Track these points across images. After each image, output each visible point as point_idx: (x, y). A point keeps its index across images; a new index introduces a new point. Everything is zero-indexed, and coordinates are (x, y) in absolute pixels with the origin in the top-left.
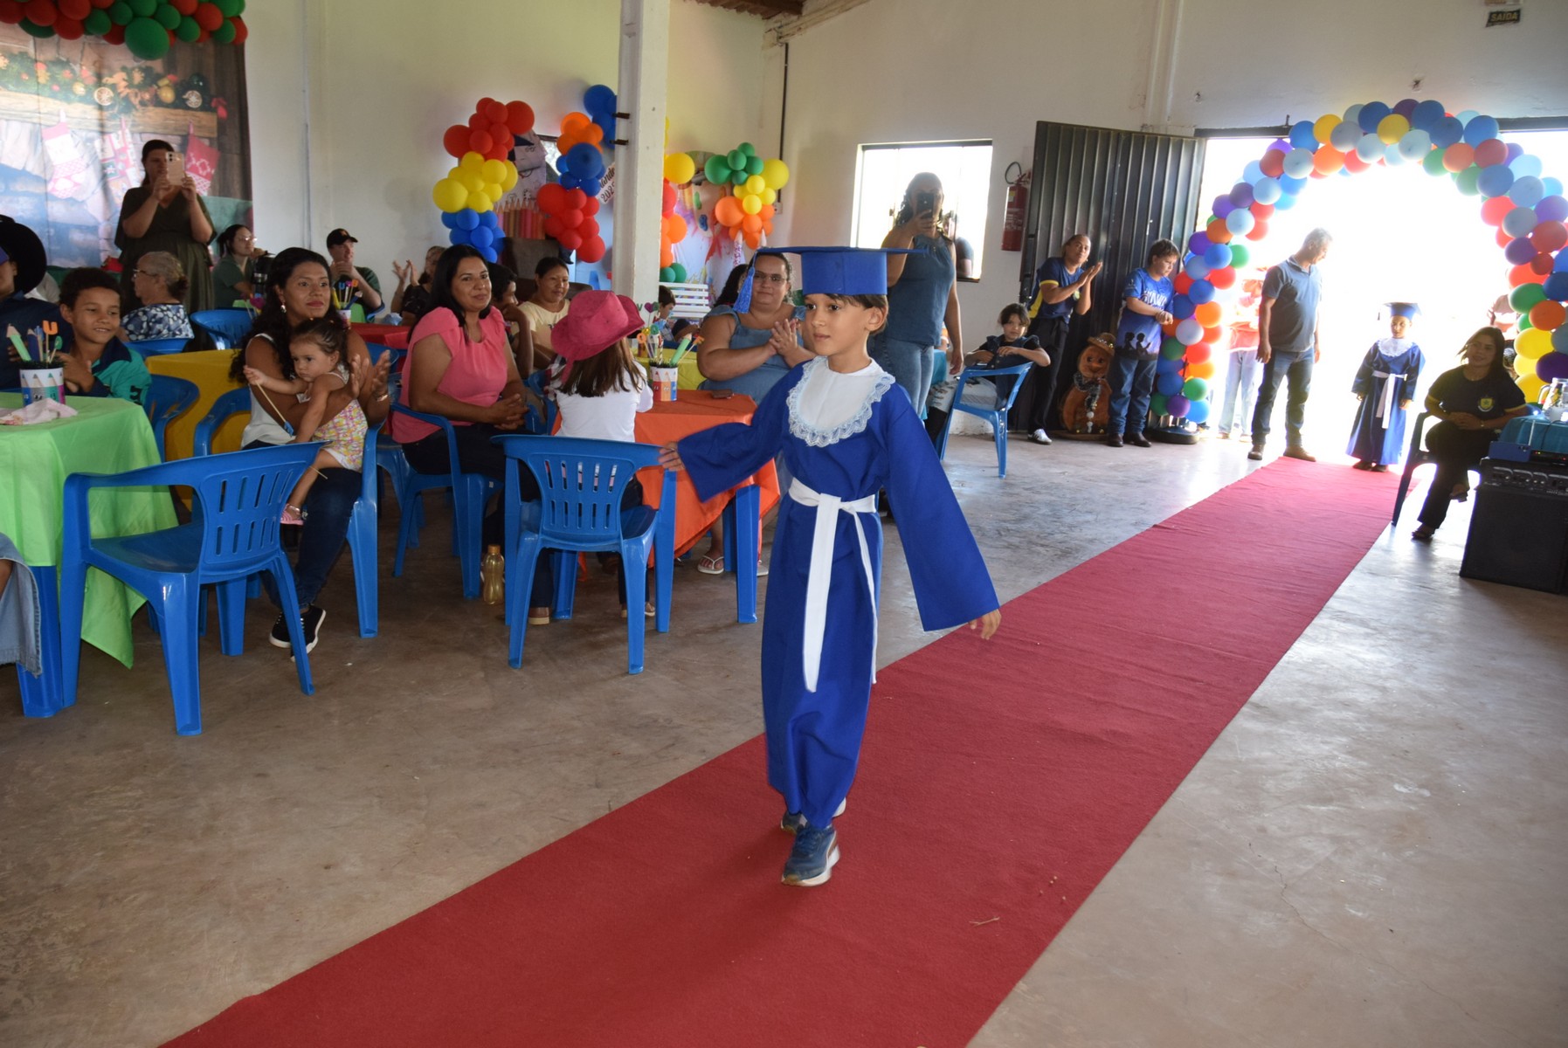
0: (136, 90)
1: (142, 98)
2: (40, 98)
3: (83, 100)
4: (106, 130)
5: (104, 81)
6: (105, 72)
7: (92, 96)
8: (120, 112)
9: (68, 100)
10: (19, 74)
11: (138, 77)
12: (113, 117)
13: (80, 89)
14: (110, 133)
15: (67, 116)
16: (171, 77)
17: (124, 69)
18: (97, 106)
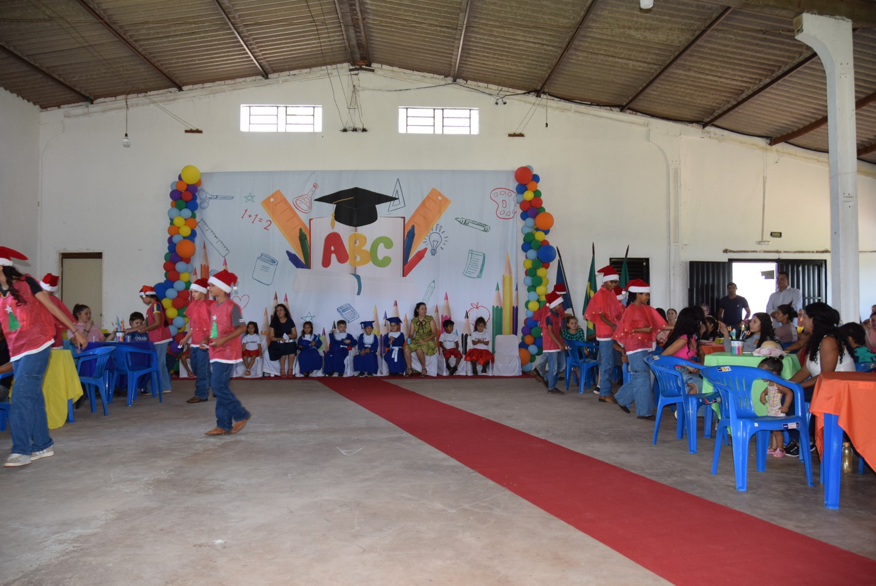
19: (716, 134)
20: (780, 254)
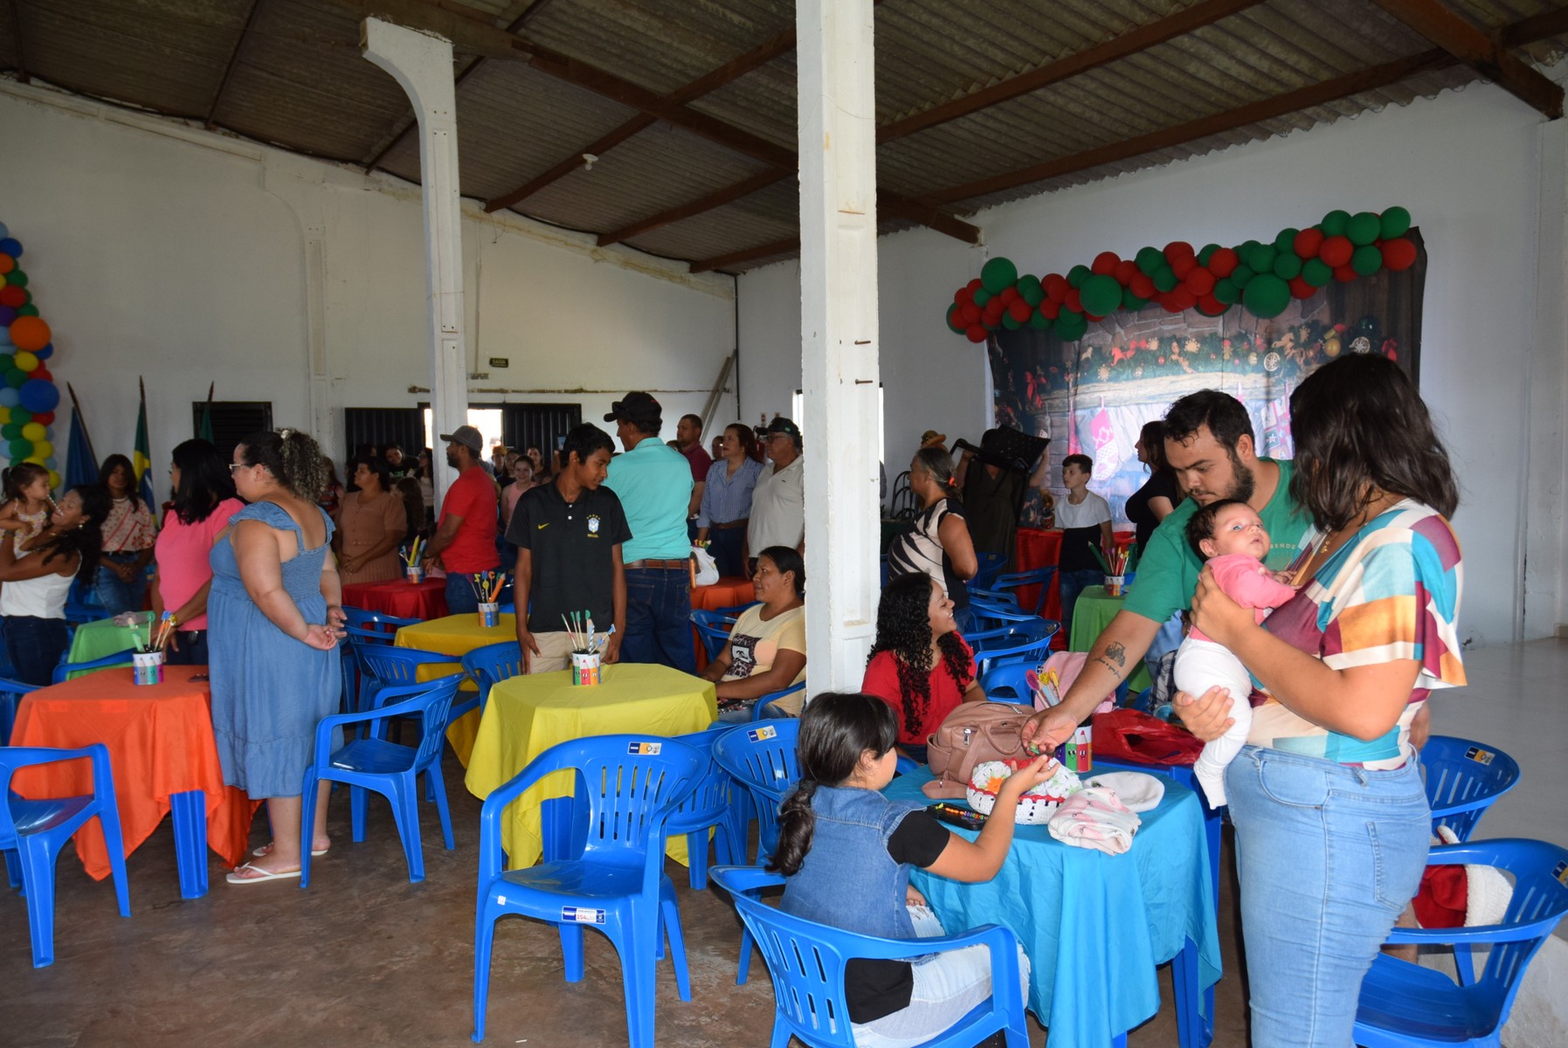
0: (1302, 349)
1: (1307, 357)
2: (1224, 374)
3: (1256, 369)
4: (1272, 397)
5: (1273, 346)
6: (1274, 336)
7: (1263, 363)
8: (1284, 377)
9: (1244, 373)
10: (1209, 355)
11: (1304, 334)
12: (1278, 382)
13: (1253, 359)
14: (1275, 399)
15: (1243, 389)
16: (1339, 327)
17: (1292, 329)
18: (1265, 374)
19: (391, 185)
20: (506, 395)
